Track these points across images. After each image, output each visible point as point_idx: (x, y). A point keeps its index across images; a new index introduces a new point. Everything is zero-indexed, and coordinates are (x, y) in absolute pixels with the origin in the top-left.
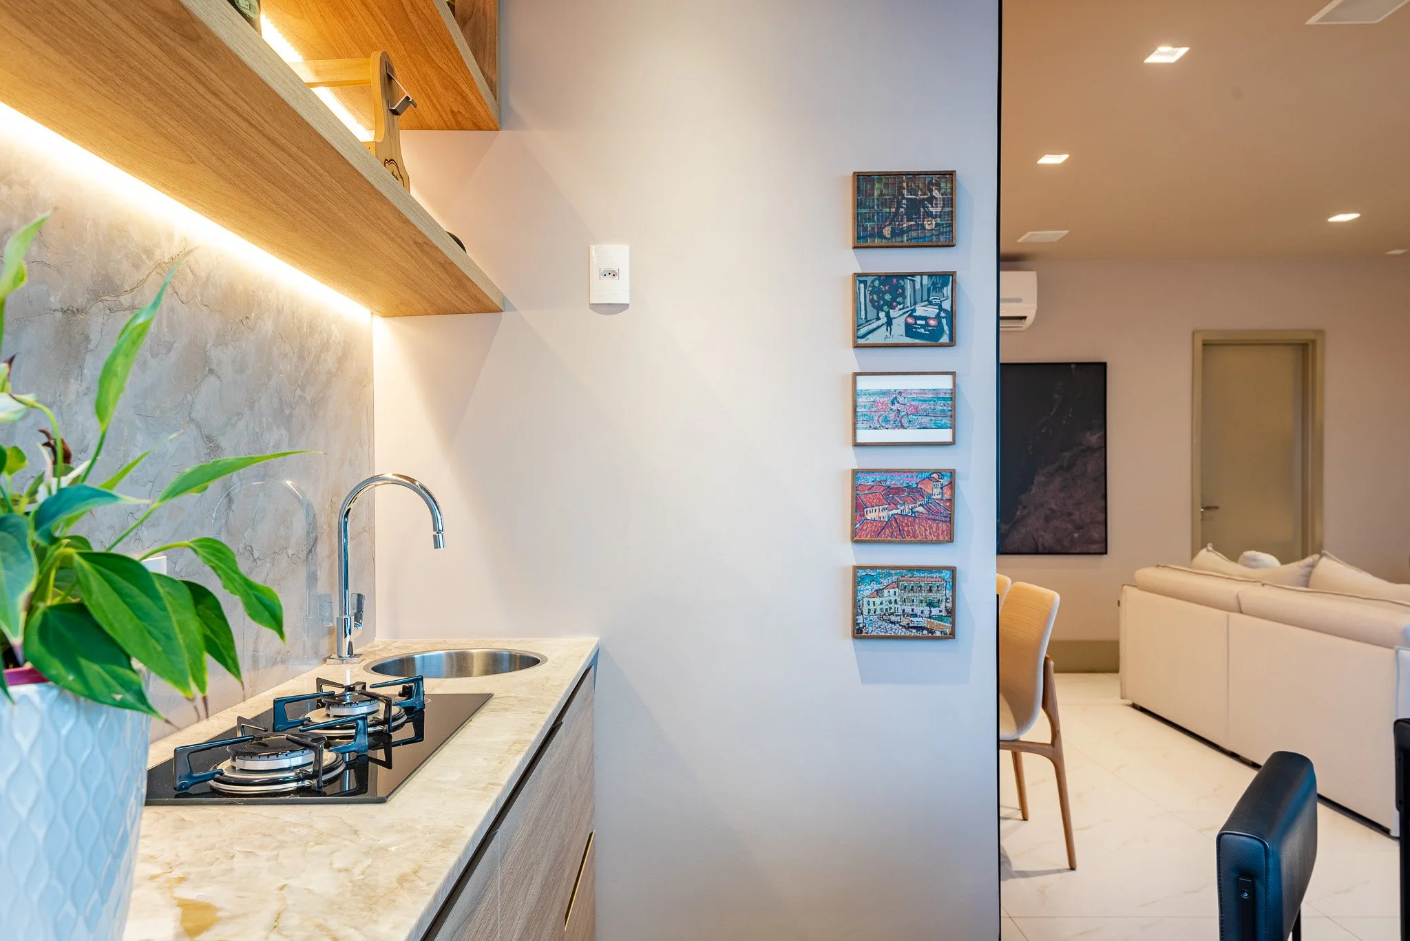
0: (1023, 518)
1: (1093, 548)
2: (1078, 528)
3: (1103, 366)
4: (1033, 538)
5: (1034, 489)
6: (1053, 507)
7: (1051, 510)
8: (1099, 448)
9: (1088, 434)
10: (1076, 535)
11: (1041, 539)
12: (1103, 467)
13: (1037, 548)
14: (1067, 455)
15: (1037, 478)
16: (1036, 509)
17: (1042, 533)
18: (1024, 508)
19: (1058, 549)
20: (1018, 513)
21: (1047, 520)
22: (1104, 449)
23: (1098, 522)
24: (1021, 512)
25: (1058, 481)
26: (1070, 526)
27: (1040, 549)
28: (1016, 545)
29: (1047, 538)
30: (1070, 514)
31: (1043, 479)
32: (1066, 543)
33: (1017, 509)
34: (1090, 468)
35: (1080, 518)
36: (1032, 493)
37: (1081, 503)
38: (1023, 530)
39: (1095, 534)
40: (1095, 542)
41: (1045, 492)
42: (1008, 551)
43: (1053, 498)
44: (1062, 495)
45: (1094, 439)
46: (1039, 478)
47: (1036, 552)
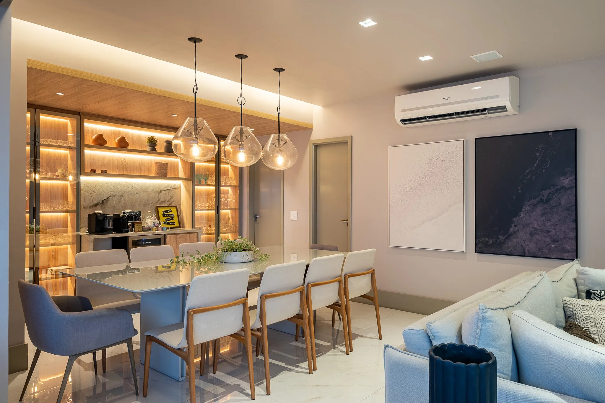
0: (515, 232)
1: (566, 255)
2: (554, 241)
3: (575, 131)
4: (522, 246)
5: (522, 215)
6: (536, 226)
7: (534, 228)
8: (571, 188)
9: (562, 178)
10: (553, 246)
11: (527, 247)
12: (574, 201)
13: (524, 252)
14: (546, 193)
15: (524, 207)
16: (524, 227)
17: (528, 243)
18: (516, 226)
19: (540, 254)
20: (511, 229)
21: (532, 234)
22: (574, 189)
23: (570, 238)
24: (513, 229)
25: (539, 210)
26: (548, 239)
27: (527, 254)
28: (510, 250)
29: (531, 246)
30: (548, 232)
31: (529, 208)
32: (545, 251)
33: (511, 227)
34: (563, 201)
35: (556, 235)
36: (520, 217)
37: (557, 225)
38: (515, 241)
39: (567, 246)
40: (567, 251)
41: (530, 216)
42: (505, 253)
43: (536, 220)
44: (543, 219)
45: (566, 181)
46: (526, 208)
47: (524, 255)
